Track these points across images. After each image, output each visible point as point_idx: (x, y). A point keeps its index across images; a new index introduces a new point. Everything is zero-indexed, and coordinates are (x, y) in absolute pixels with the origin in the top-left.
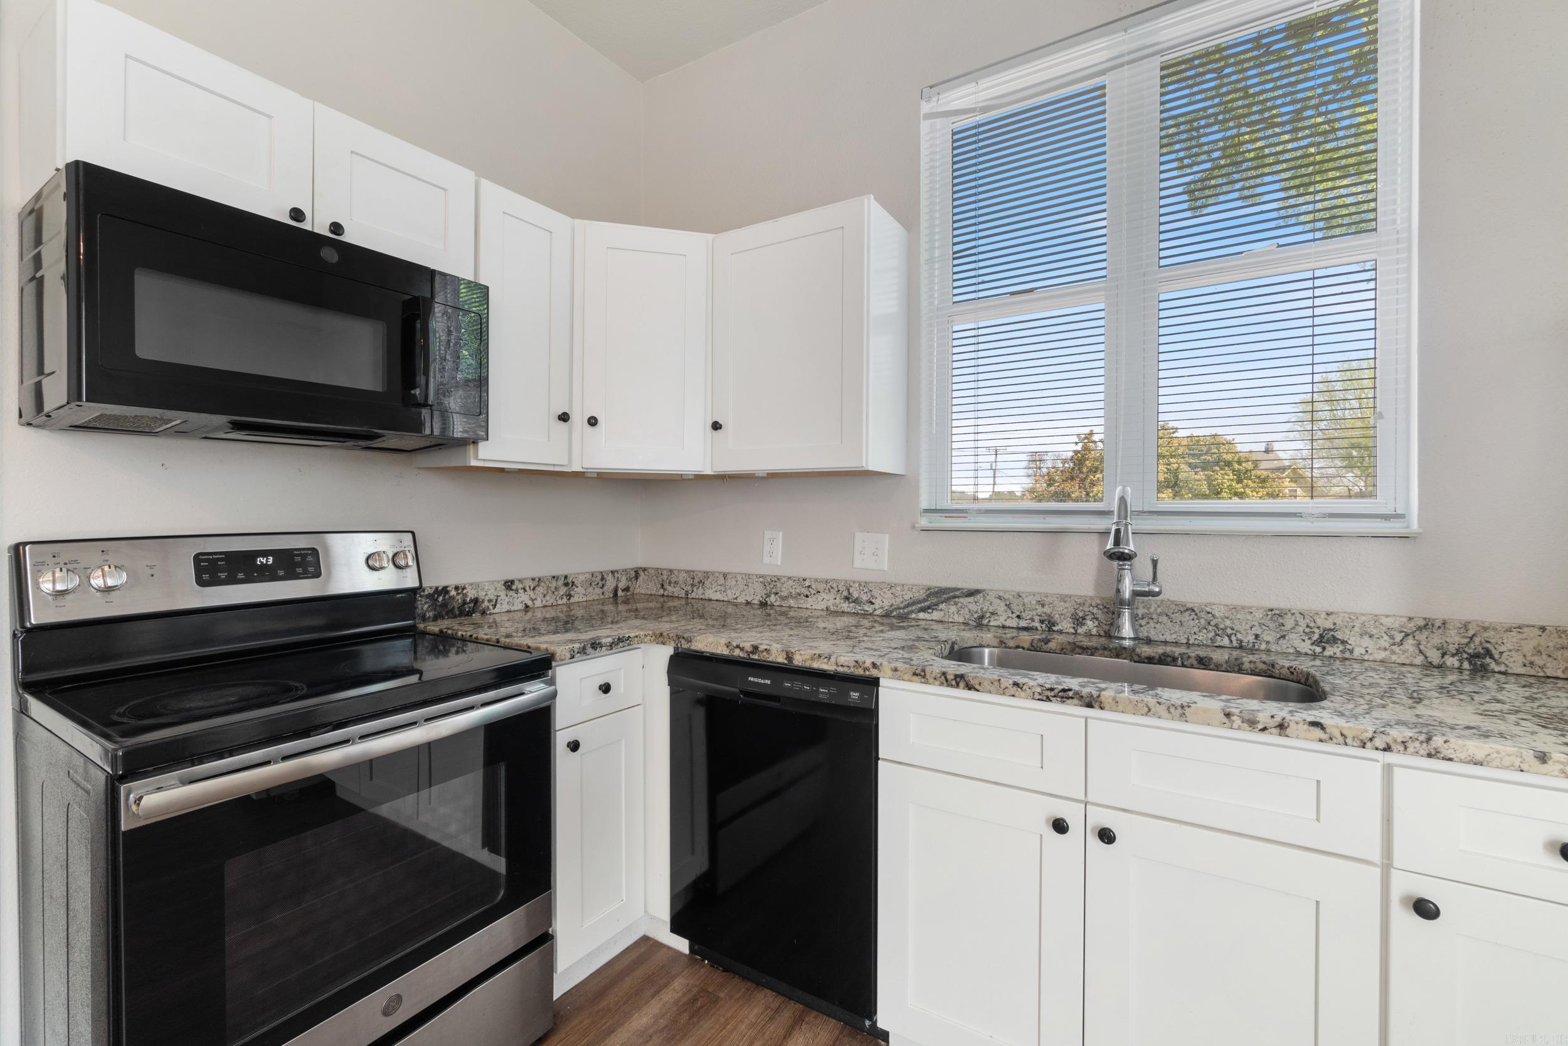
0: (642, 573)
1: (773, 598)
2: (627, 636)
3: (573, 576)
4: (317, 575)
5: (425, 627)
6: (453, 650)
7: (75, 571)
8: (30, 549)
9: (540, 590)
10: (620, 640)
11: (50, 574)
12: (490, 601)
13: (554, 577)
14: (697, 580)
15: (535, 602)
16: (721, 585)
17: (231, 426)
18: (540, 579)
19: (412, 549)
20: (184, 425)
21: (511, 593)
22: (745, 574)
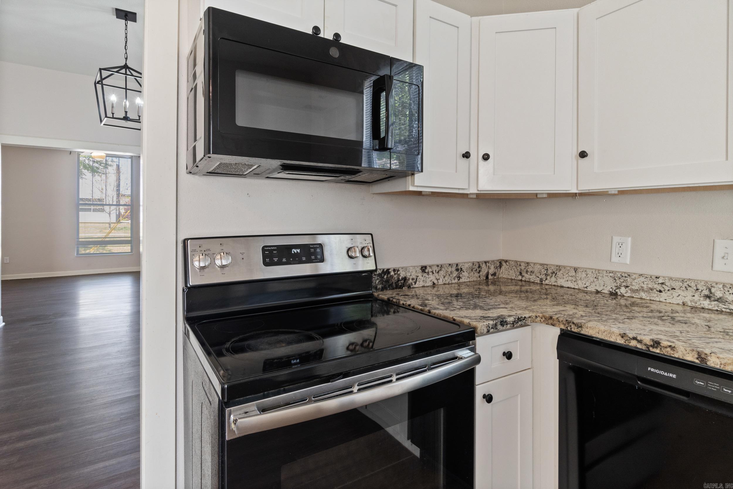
0: (504, 264)
1: (623, 290)
2: (524, 317)
3: (461, 264)
4: (322, 260)
5: (378, 295)
6: (392, 310)
7: (209, 255)
8: (190, 242)
9: (442, 273)
10: (519, 319)
11: (198, 257)
12: (413, 279)
13: (450, 265)
14: (550, 271)
15: (439, 281)
16: (572, 276)
17: (281, 167)
18: (441, 266)
19: (372, 245)
20: (259, 169)
21: (425, 275)
22: (596, 270)
